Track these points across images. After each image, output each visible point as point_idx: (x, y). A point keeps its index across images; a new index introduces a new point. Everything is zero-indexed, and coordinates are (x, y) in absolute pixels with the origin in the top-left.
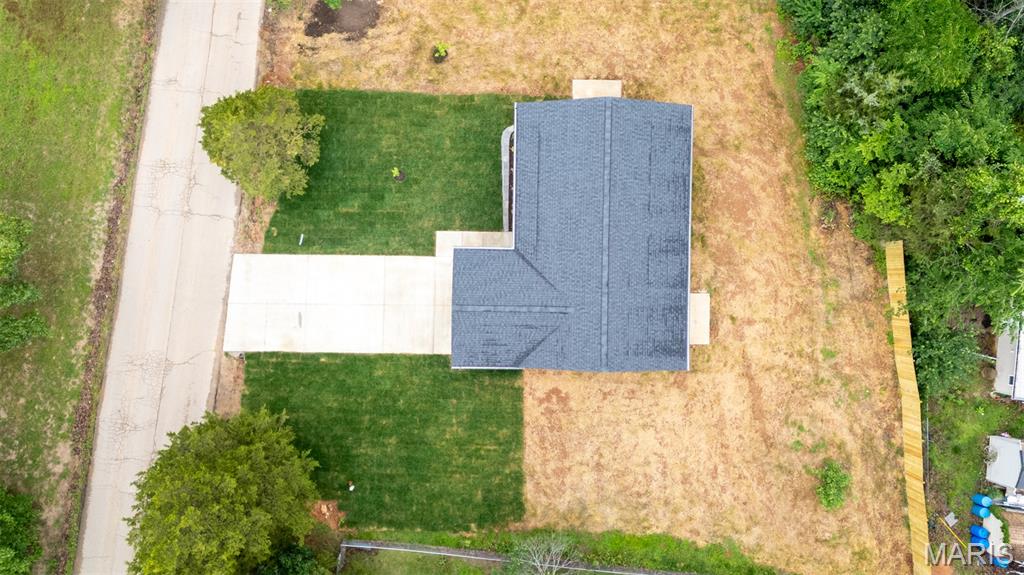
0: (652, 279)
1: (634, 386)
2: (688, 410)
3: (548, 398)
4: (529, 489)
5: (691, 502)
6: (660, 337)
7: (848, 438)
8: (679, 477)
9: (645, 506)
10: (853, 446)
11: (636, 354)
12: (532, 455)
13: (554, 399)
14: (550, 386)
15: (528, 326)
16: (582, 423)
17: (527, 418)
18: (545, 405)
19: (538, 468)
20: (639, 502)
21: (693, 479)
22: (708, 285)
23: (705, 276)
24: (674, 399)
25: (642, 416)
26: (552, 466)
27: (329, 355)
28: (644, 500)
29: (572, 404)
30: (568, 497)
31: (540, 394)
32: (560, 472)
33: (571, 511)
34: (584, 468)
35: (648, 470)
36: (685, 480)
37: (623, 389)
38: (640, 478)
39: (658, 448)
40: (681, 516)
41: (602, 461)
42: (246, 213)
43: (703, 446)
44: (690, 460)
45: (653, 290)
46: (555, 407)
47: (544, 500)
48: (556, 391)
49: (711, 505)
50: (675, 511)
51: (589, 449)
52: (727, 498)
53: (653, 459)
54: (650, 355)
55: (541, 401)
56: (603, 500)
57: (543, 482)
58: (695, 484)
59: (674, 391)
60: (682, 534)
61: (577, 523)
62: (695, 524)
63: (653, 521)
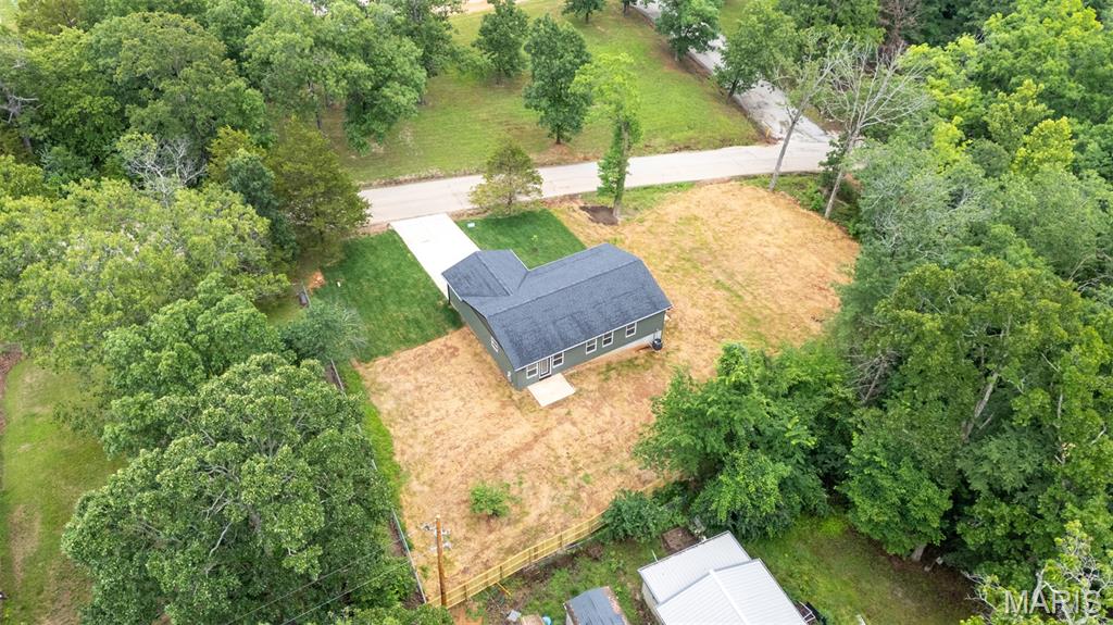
0: (558, 323)
1: (486, 382)
2: (490, 416)
3: (449, 348)
4: (382, 360)
5: (425, 442)
7: (534, 514)
8: (438, 428)
9: (406, 420)
10: (530, 520)
12: (405, 356)
13: (450, 351)
14: (459, 345)
16: (444, 369)
17: (429, 344)
18: (444, 348)
19: (399, 360)
20: (407, 415)
21: (441, 437)
22: (581, 390)
23: (585, 386)
24: (492, 406)
25: (468, 395)
26: (406, 366)
27: (413, 256)
28: (410, 418)
29: (453, 361)
30: (388, 380)
31: (449, 343)
32: (404, 371)
33: (380, 384)
34: (414, 382)
35: (433, 412)
36: (438, 433)
37: (483, 379)
38: (425, 410)
39: (451, 411)
40: (411, 441)
41: (424, 388)
42: (471, 212)
43: (470, 434)
44: (455, 431)
45: (551, 327)
46: (445, 353)
47: (380, 369)
48: (456, 349)
49: (429, 454)
50: (412, 437)
51: (429, 379)
52: (440, 461)
53: (443, 412)
55: (445, 345)
56: (397, 398)
57: (392, 365)
58: (438, 440)
59: (498, 404)
60: (397, 446)
61: (373, 390)
62: (409, 451)
63: (397, 427)
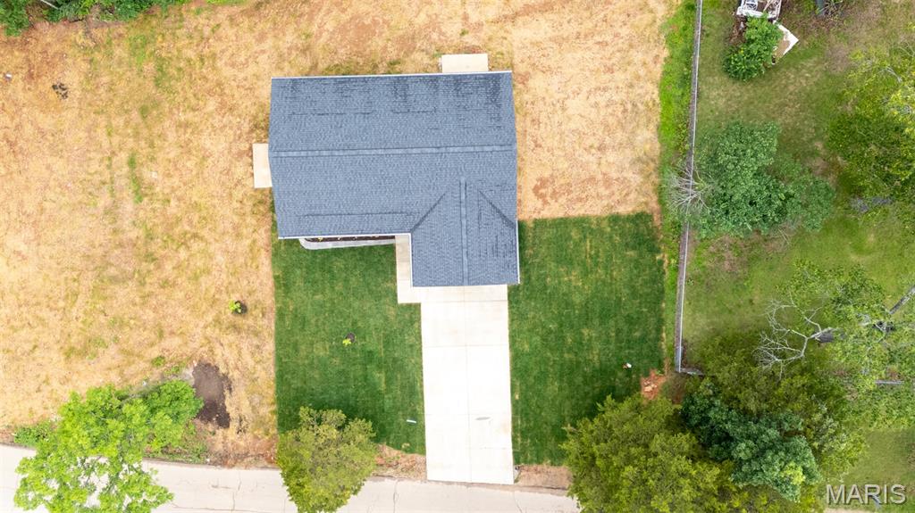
0: (431, 108)
1: (529, 119)
2: (547, 70)
3: (542, 196)
4: (624, 210)
5: (629, 64)
6: (483, 99)
8: (608, 76)
9: (634, 105)
11: (499, 119)
12: (594, 208)
13: (543, 191)
14: (531, 195)
15: (479, 217)
16: (563, 165)
17: (561, 215)
18: (548, 198)
19: (605, 202)
20: (631, 111)
21: (609, 63)
22: (434, 57)
23: (426, 60)
24: (538, 83)
25: (554, 112)
26: (603, 191)
27: (513, 392)
28: (629, 106)
29: (546, 174)
30: (629, 175)
31: (539, 204)
32: (608, 182)
33: (641, 171)
34: (603, 161)
35: (602, 104)
36: (610, 70)
37: (531, 130)
38: (610, 110)
39: (583, 96)
40: (642, 72)
41: (596, 145)
42: (391, 471)
43: (579, 55)
44: (591, 66)
45: (441, 106)
46: (550, 190)
47: (632, 196)
48: (536, 190)
49: (631, 46)
50: (638, 78)
51: (586, 157)
52: (624, 31)
53: (592, 100)
54: (499, 106)
55: (545, 203)
56: (631, 144)
57: (617, 197)
58: (614, 61)
59: (531, 83)
60: (658, 70)
61: (652, 165)
62: (649, 59)
63: (648, 98)
